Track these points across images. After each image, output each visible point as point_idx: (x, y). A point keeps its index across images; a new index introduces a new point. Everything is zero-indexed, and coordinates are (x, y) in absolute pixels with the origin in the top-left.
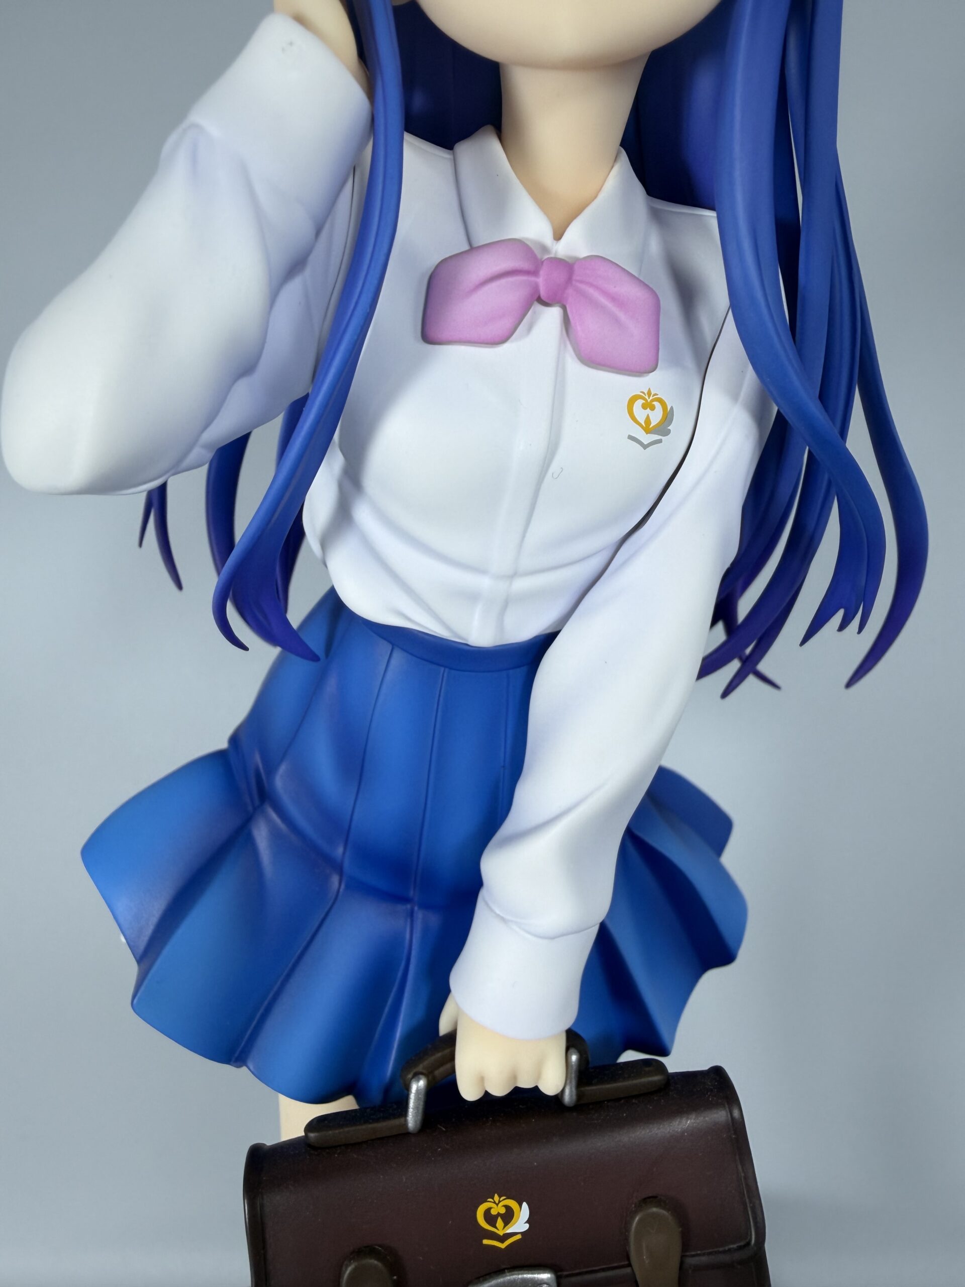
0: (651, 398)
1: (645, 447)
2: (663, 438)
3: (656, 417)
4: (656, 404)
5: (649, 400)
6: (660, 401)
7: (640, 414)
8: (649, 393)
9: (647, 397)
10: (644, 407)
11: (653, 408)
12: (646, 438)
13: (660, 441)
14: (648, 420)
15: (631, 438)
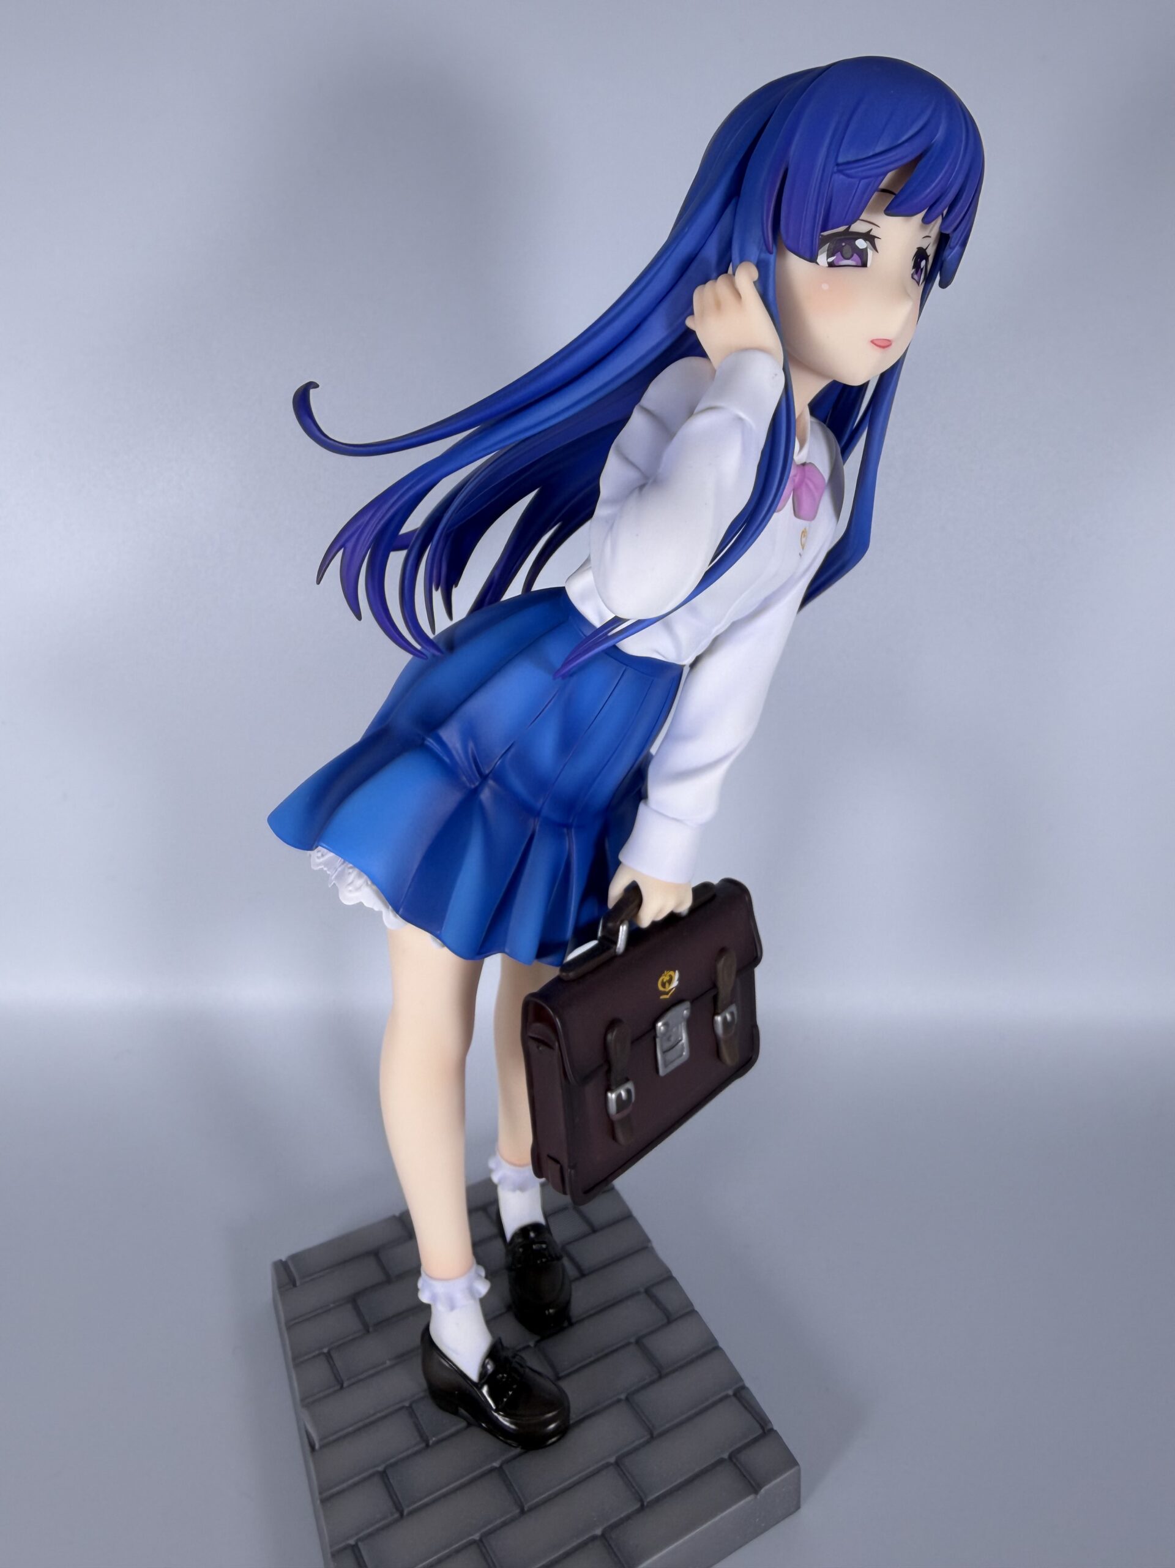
7: (803, 540)
15: (799, 554)
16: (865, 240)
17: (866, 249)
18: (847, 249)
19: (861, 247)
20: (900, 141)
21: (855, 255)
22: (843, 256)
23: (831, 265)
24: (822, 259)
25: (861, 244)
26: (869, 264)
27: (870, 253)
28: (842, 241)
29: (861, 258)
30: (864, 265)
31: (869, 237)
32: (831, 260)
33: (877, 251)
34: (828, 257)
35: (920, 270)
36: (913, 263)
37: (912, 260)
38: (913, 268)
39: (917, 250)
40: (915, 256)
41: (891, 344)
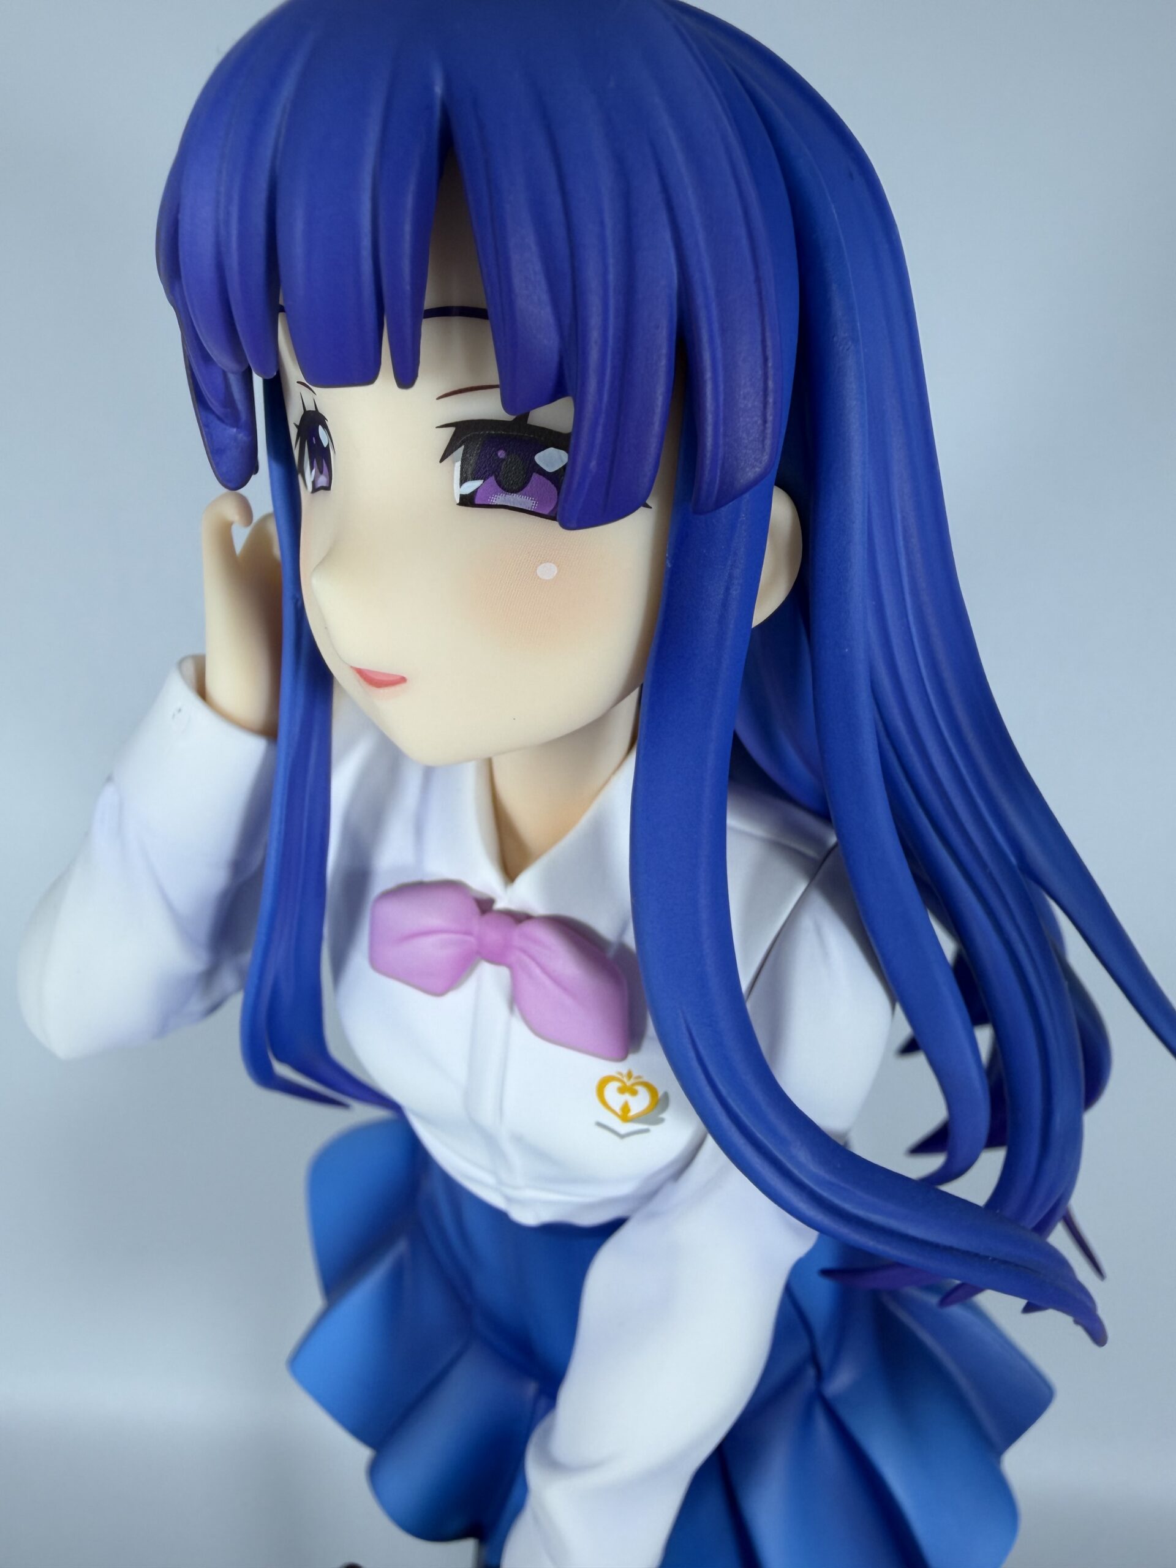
0: (632, 1081)
1: (622, 1136)
2: (653, 1128)
3: (640, 1102)
4: (640, 1088)
5: (629, 1083)
6: (647, 1086)
7: (614, 1098)
8: (629, 1075)
9: (625, 1079)
10: (622, 1090)
11: (634, 1093)
12: (623, 1127)
13: (647, 1131)
14: (626, 1108)
15: (599, 1124)
16: (324, 427)
17: (328, 448)
18: (317, 451)
19: (325, 445)
21: (324, 463)
22: (318, 467)
23: (313, 488)
24: (308, 474)
25: (323, 437)
26: (334, 480)
27: (332, 457)
28: (311, 433)
29: (327, 474)
30: (330, 485)
31: (324, 423)
32: (313, 476)
33: (335, 451)
34: (311, 469)
35: (535, 476)
36: (458, 465)
37: (441, 461)
38: (463, 480)
39: (451, 431)
40: (463, 447)
41: (402, 680)
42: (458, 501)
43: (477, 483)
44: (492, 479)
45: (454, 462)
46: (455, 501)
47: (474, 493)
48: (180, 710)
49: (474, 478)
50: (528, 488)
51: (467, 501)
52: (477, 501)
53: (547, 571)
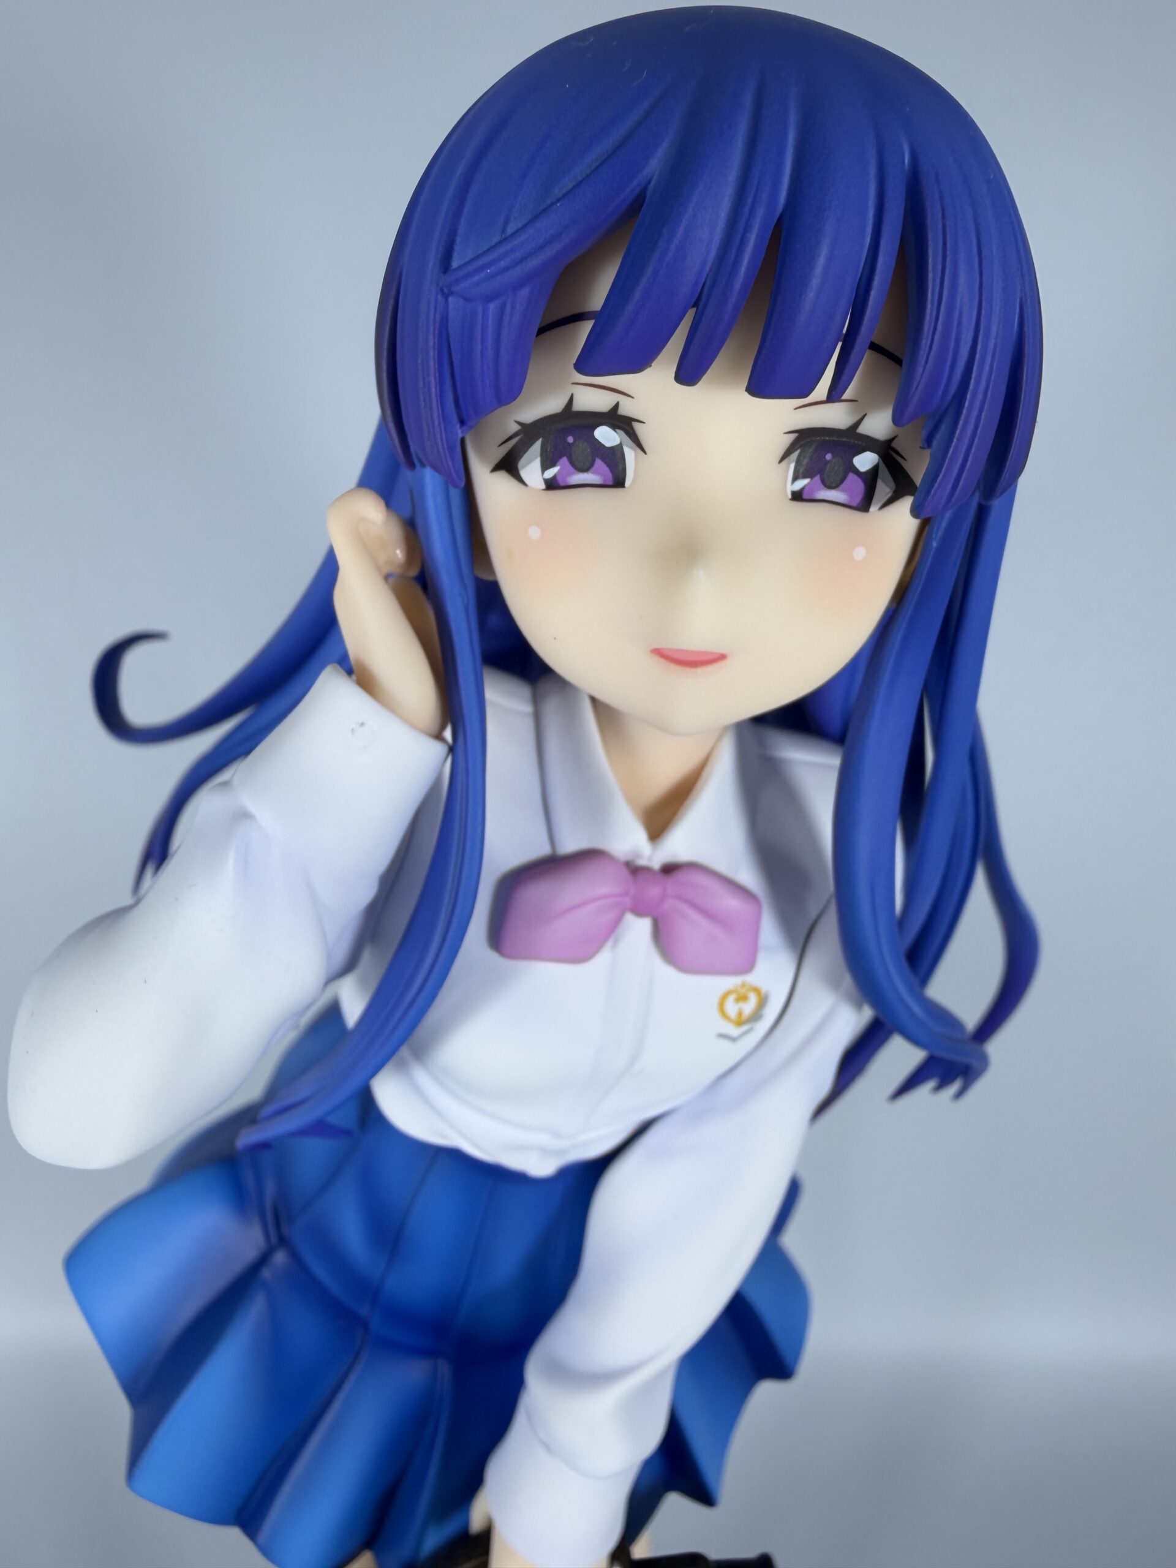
0: (746, 991)
1: (734, 1040)
2: (753, 1025)
3: (749, 1007)
4: (750, 994)
6: (757, 990)
7: (732, 1008)
8: (744, 985)
9: (741, 991)
10: (737, 1000)
11: (746, 999)
12: (734, 1031)
13: (750, 1028)
14: (740, 1014)
15: (719, 1035)
16: (614, 427)
17: (620, 446)
18: (581, 449)
19: (608, 444)
20: (549, 202)
21: (599, 462)
22: (572, 463)
23: (552, 485)
24: (532, 470)
25: (606, 435)
26: (628, 483)
27: (630, 454)
28: (566, 431)
29: (612, 471)
30: (619, 482)
31: (624, 423)
32: (551, 473)
33: (645, 452)
34: (544, 468)
35: (851, 476)
36: (792, 466)
37: (781, 461)
38: (795, 478)
39: (793, 436)
40: (799, 451)
41: (722, 657)
42: (790, 496)
43: (806, 481)
44: (817, 478)
45: (789, 464)
46: (787, 495)
47: (802, 490)
48: (362, 724)
49: (804, 477)
50: (843, 485)
51: (797, 496)
52: (805, 496)
53: (860, 553)
